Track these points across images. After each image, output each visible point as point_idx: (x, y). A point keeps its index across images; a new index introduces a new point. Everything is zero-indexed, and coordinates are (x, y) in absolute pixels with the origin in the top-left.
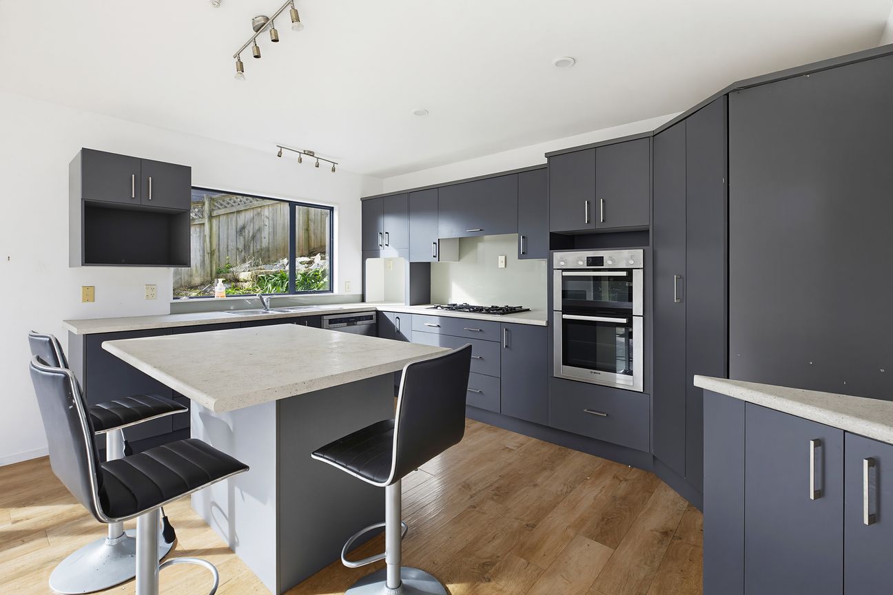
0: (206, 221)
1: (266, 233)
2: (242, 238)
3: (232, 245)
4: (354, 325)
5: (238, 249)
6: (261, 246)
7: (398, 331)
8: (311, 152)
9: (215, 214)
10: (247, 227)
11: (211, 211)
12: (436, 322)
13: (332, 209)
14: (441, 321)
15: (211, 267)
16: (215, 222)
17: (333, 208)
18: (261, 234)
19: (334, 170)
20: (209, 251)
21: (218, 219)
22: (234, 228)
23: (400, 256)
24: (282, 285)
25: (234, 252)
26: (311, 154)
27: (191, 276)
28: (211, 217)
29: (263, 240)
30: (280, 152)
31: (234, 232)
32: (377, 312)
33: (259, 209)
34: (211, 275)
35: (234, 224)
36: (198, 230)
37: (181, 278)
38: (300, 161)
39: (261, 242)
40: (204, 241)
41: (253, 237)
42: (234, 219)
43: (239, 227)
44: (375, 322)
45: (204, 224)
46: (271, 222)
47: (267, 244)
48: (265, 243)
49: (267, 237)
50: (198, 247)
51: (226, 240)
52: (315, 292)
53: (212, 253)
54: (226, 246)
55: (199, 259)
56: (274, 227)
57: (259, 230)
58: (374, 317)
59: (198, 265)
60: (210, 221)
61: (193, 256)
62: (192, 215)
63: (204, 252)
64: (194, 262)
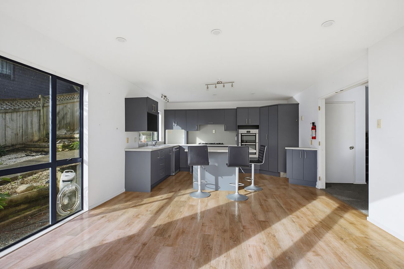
0: (41, 109)
1: (69, 116)
2: (58, 117)
6: (67, 122)
10: (60, 113)
11: (44, 104)
16: (45, 109)
18: (67, 116)
21: (46, 108)
27: (33, 136)
29: (68, 119)
33: (66, 104)
36: (36, 113)
37: (28, 137)
39: (67, 120)
40: (40, 119)
41: (63, 118)
46: (71, 111)
47: (69, 121)
48: (68, 120)
49: (69, 118)
50: (37, 122)
55: (37, 128)
56: (72, 113)
57: (66, 114)
59: (37, 131)
60: (43, 108)
61: (34, 126)
62: (33, 105)
63: (40, 124)
64: (34, 130)
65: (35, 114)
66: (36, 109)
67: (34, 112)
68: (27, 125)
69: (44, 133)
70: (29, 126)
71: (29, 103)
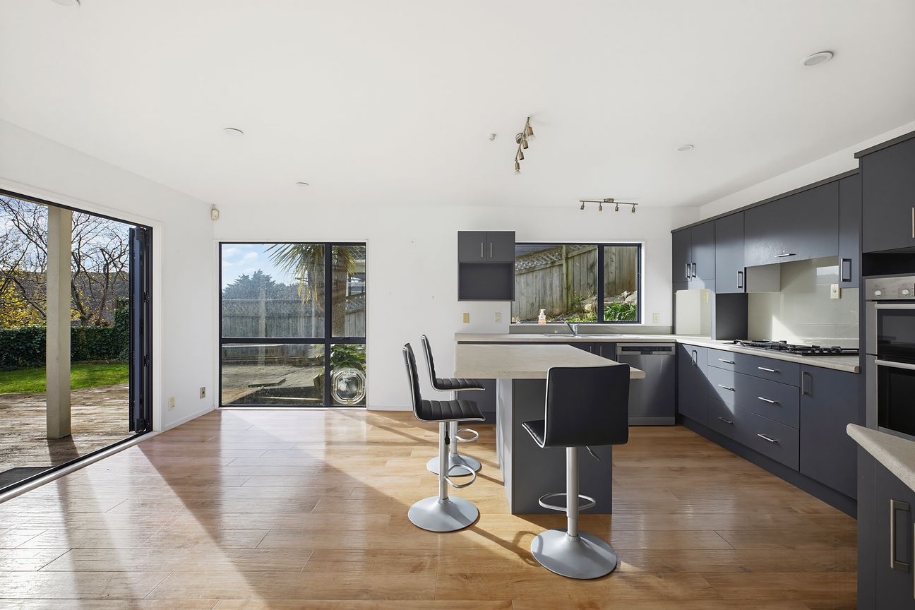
0: (564, 261)
1: (612, 268)
2: (592, 274)
3: (584, 281)
4: (650, 354)
5: (588, 284)
6: (608, 280)
7: (696, 365)
8: (610, 199)
9: (570, 256)
11: (567, 253)
12: (731, 358)
13: (639, 246)
14: (735, 358)
15: (568, 300)
16: (570, 262)
17: (641, 244)
18: (608, 270)
19: (633, 211)
20: (566, 287)
22: (586, 266)
23: (706, 287)
24: (615, 316)
25: (585, 286)
26: (611, 201)
27: (553, 307)
28: (567, 259)
30: (583, 206)
31: (585, 270)
32: (677, 343)
34: (567, 307)
35: (585, 262)
36: (558, 270)
38: (601, 208)
40: (562, 279)
42: (585, 258)
43: (589, 264)
44: (674, 354)
45: (562, 265)
46: (618, 258)
47: (614, 279)
48: (612, 278)
49: (614, 271)
50: (558, 284)
51: (579, 276)
52: (617, 322)
53: (568, 288)
54: (579, 282)
56: (621, 262)
58: (673, 349)
59: (558, 298)
60: (567, 262)
61: (554, 291)
62: (554, 258)
63: (562, 288)
64: (555, 296)
65: (556, 272)
66: (557, 264)
67: (554, 269)
68: (545, 293)
69: (567, 302)
70: (548, 293)
71: (548, 257)
